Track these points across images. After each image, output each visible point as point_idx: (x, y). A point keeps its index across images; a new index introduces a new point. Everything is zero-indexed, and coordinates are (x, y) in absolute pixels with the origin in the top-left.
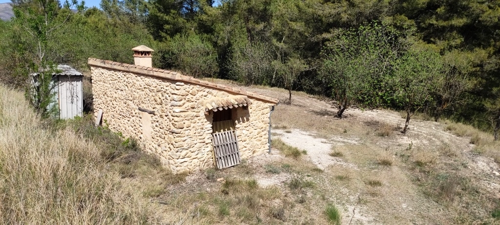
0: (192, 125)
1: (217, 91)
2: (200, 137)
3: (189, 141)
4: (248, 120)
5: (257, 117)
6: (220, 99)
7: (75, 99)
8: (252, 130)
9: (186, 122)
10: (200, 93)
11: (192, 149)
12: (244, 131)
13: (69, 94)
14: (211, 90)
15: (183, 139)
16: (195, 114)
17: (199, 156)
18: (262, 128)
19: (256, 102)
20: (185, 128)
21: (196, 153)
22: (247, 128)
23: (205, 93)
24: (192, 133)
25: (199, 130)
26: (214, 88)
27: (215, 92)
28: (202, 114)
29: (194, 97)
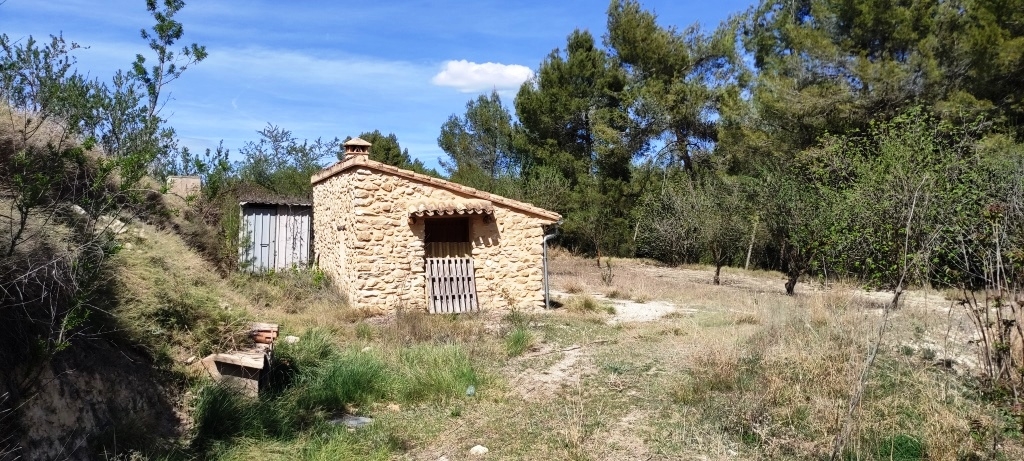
0: (386, 238)
1: (431, 188)
2: (400, 260)
3: (380, 263)
4: (496, 243)
5: (515, 240)
6: (437, 201)
7: (298, 244)
8: (505, 261)
9: (375, 231)
10: (400, 190)
11: (387, 278)
12: (488, 262)
13: (290, 234)
14: (419, 186)
15: (371, 258)
16: (391, 221)
17: (399, 290)
18: (526, 261)
19: (512, 213)
20: (373, 242)
21: (394, 285)
22: (496, 258)
23: (410, 190)
24: (386, 250)
25: (399, 249)
26: (425, 184)
27: (427, 189)
28: (405, 222)
29: (389, 195)
